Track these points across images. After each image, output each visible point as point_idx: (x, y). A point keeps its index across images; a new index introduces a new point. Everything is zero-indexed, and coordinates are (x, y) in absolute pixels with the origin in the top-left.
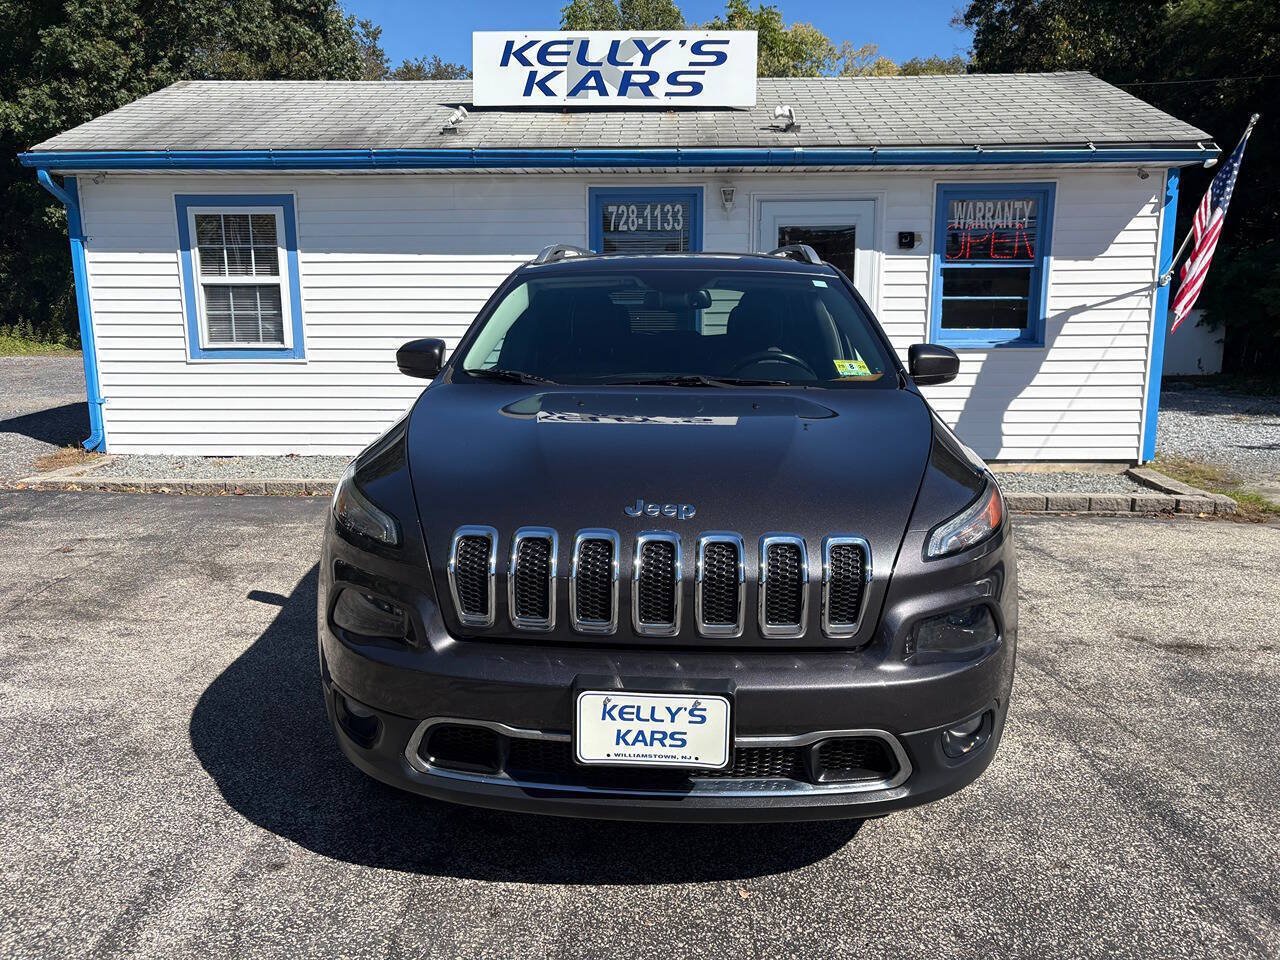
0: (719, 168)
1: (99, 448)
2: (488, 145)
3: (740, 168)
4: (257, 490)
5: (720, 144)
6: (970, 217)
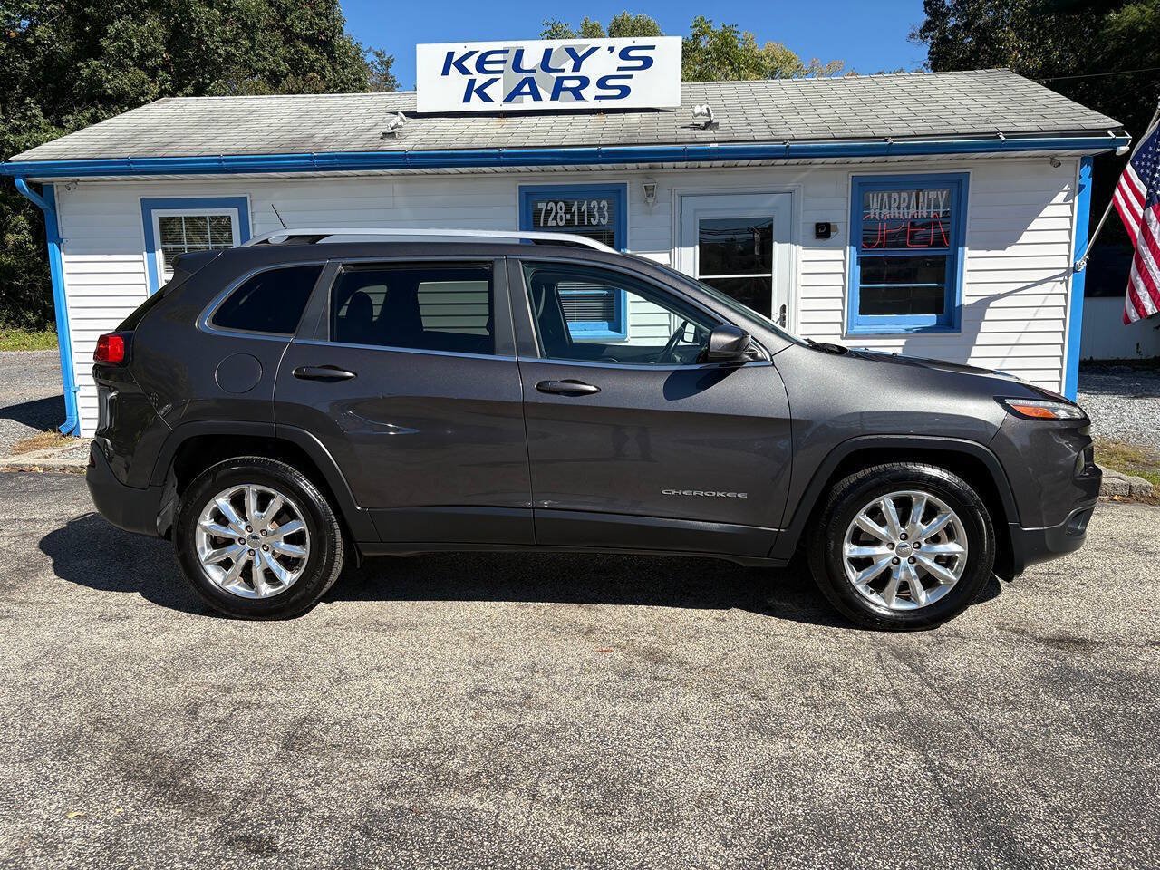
0: (640, 165)
1: (74, 432)
2: (421, 147)
3: (661, 164)
5: (640, 142)
6: (885, 207)
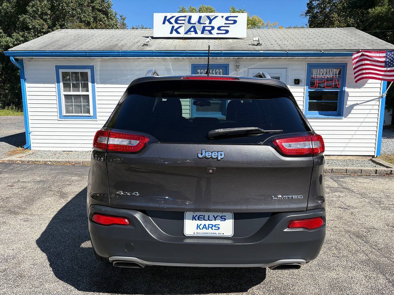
0: (235, 58)
1: (29, 148)
2: (158, 49)
3: (242, 57)
4: (80, 163)
5: (235, 49)
6: (318, 74)
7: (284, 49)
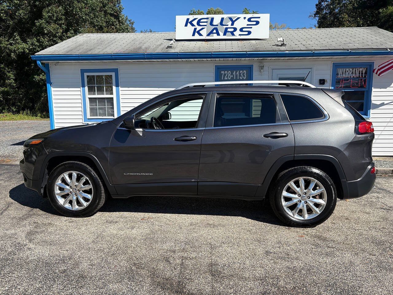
0: (260, 58)
2: (183, 51)
3: (266, 58)
5: (260, 50)
6: (344, 73)
7: (310, 49)
